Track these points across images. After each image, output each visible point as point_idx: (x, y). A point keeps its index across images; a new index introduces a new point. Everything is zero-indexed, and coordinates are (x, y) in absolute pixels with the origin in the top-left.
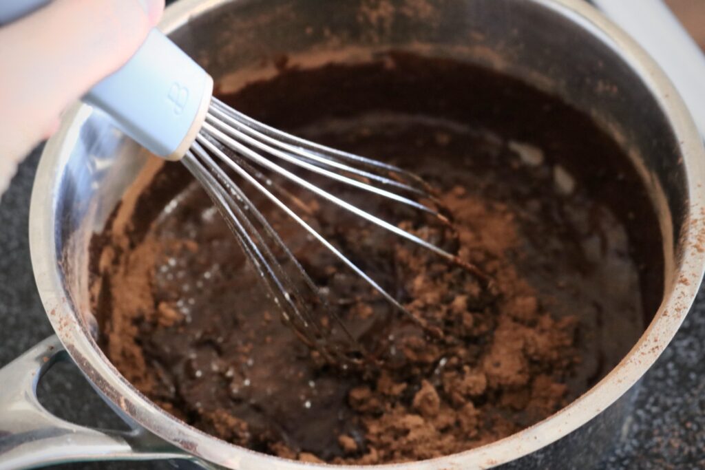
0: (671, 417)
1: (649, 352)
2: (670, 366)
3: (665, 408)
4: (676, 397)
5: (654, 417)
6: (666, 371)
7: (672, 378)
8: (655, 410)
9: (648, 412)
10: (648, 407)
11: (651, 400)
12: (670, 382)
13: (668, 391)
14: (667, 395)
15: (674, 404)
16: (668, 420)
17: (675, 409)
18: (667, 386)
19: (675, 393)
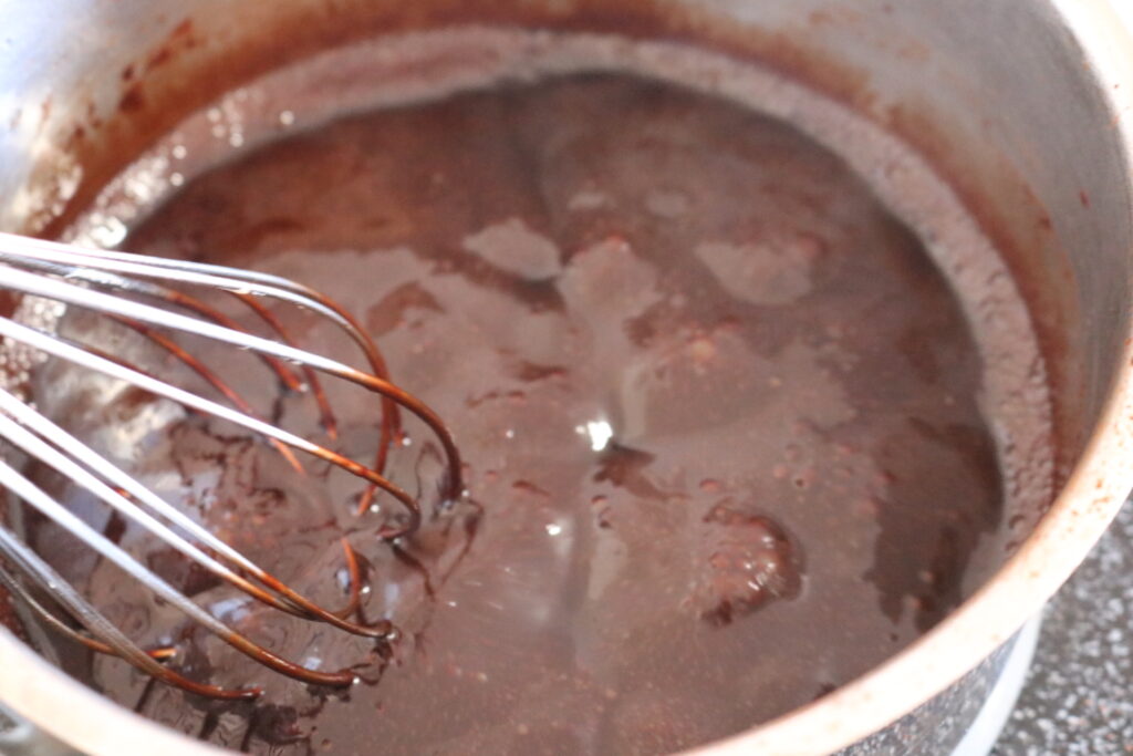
0: (1105, 738)
1: (1089, 511)
2: (1116, 635)
3: (1097, 722)
4: (1119, 700)
5: (1071, 738)
6: (1106, 644)
7: (1116, 661)
8: (1074, 721)
9: (1061, 724)
10: (1062, 714)
11: (1071, 701)
12: (1111, 668)
13: (1106, 686)
14: (1103, 695)
15: (1115, 715)
16: (1099, 744)
17: (1114, 724)
18: (1105, 675)
19: (1119, 691)
